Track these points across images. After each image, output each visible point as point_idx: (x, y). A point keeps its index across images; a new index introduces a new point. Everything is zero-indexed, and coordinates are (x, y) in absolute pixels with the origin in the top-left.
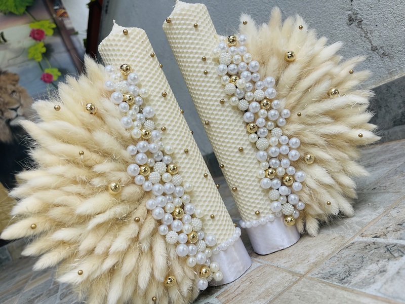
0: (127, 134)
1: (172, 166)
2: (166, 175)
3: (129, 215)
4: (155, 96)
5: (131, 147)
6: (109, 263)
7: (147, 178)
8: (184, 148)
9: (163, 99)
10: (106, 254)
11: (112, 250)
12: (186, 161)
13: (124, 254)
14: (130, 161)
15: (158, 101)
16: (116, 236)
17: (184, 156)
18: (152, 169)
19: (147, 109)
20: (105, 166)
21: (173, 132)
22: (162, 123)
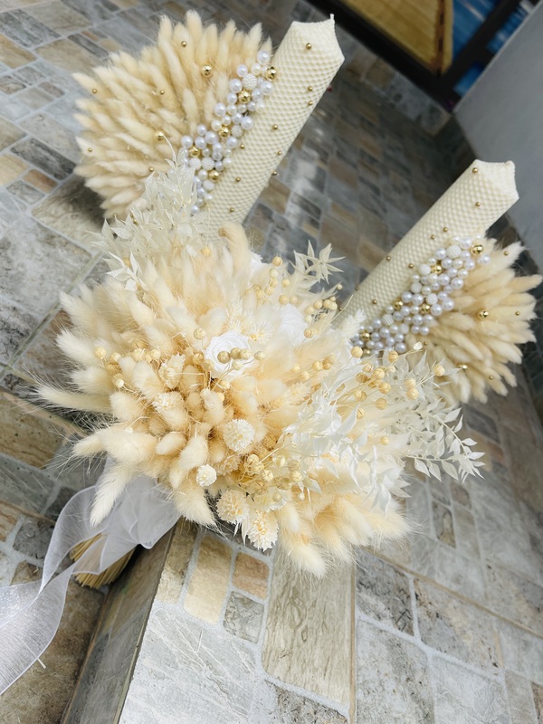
0: (209, 117)
1: (216, 174)
2: (204, 173)
3: (150, 159)
4: (267, 119)
5: (203, 128)
6: (109, 166)
7: (190, 157)
8: (240, 176)
9: (269, 128)
10: (112, 160)
11: (117, 163)
12: (230, 185)
13: (122, 174)
14: (192, 135)
15: (264, 124)
16: (129, 160)
17: (233, 180)
18: (201, 157)
19: (248, 120)
20: (170, 116)
21: (245, 157)
22: (246, 141)
